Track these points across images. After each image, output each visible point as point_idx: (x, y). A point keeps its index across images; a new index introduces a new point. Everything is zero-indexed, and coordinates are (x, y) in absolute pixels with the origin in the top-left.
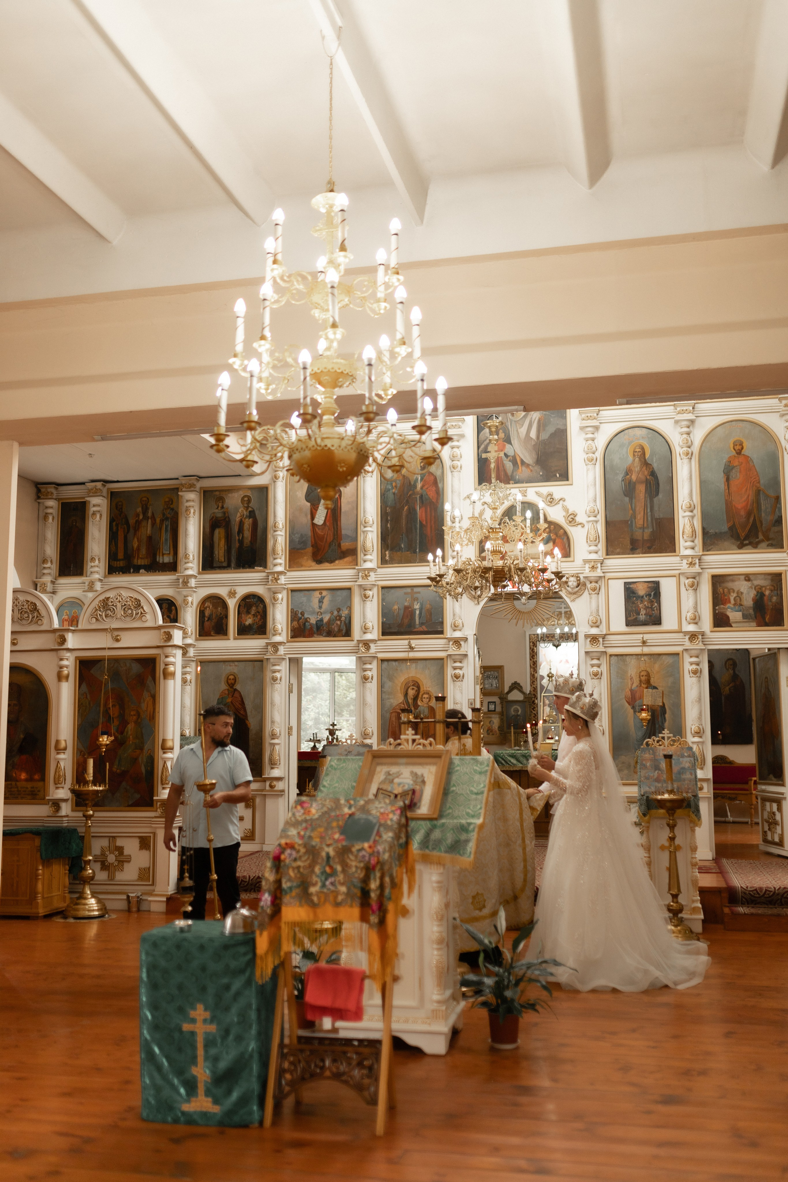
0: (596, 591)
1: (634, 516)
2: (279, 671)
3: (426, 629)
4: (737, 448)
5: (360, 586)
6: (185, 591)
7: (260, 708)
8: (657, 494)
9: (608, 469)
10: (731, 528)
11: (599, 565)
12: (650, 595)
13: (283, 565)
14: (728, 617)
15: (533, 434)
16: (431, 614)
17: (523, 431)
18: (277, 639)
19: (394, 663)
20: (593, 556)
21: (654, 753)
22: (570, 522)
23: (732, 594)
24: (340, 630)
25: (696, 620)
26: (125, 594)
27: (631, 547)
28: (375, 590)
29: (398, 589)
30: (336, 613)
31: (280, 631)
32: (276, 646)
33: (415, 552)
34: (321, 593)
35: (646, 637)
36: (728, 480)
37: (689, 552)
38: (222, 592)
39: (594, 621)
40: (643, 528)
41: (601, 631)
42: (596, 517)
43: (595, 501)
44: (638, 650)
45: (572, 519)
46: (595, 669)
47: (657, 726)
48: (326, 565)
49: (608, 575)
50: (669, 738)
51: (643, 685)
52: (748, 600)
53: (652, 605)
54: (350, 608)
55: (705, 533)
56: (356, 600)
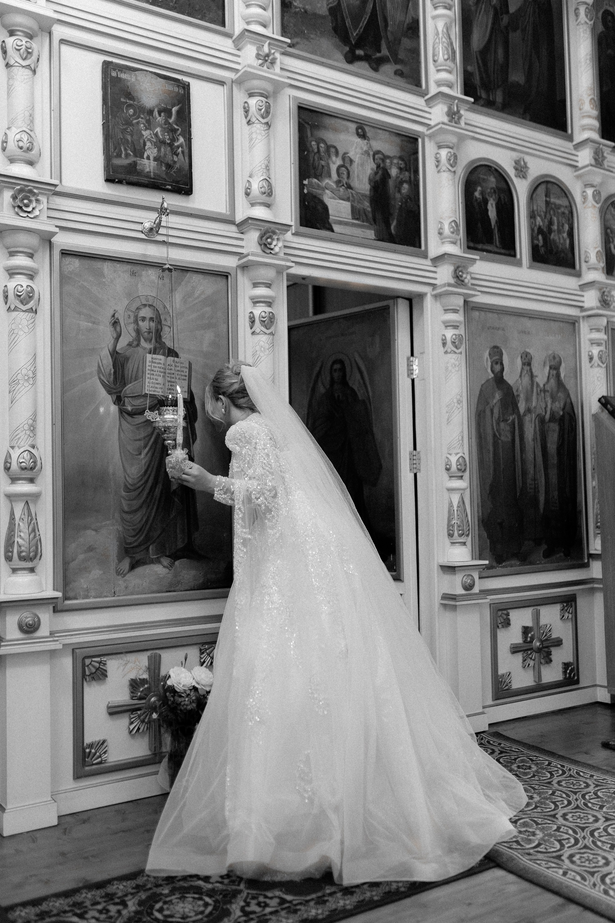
0: (27, 62)
12: (168, 112)
14: (326, 208)
23: (334, 158)
35: (157, 219)
37: (258, 30)
39: (25, 144)
41: (42, 178)
44: (136, 250)
46: (23, 281)
49: (63, 30)
51: (143, 343)
53: (173, 140)
55: (285, 3)
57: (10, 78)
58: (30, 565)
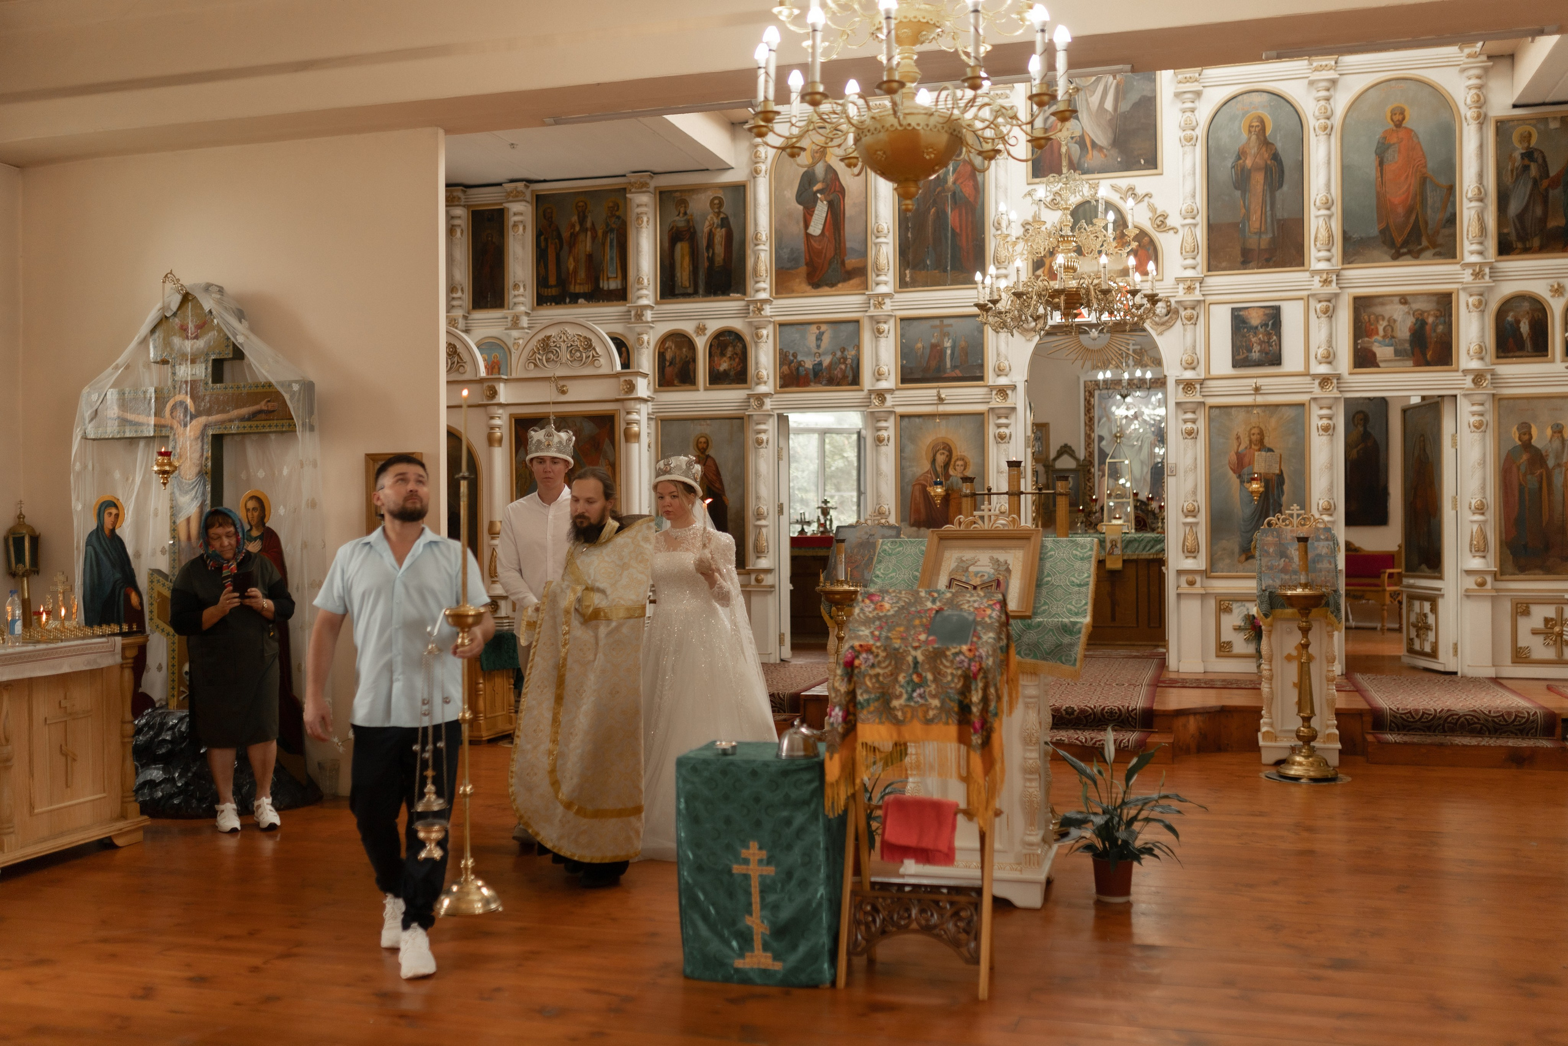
0: (1193, 320)
1: (1247, 217)
2: (765, 431)
3: (960, 375)
4: (1397, 117)
5: (871, 317)
6: (638, 327)
7: (741, 480)
8: (1281, 185)
9: (1212, 151)
10: (1385, 232)
11: (1198, 285)
12: (1266, 325)
13: (768, 290)
14: (1374, 355)
15: (1109, 105)
16: (966, 354)
17: (1095, 100)
18: (762, 389)
19: (917, 420)
20: (1190, 273)
21: (1279, 536)
22: (1159, 226)
23: (1381, 322)
24: (845, 377)
25: (1329, 358)
26: (571, 331)
27: (1242, 259)
28: (892, 322)
29: (923, 322)
30: (839, 354)
31: (765, 379)
32: (760, 398)
33: (945, 270)
34: (819, 328)
35: (1260, 382)
36: (1381, 163)
37: (1323, 265)
38: (688, 327)
39: (1190, 361)
40: (1260, 233)
41: (1199, 375)
42: (1194, 218)
43: (1194, 196)
44: (1248, 400)
45: (1161, 222)
46: (1189, 425)
47: (1271, 501)
48: (826, 290)
49: (1210, 299)
50: (1298, 515)
52: (1403, 331)
53: (1270, 339)
54: (858, 347)
55: (1346, 238)
56: (867, 337)
57: (1185, 330)
58: (1193, 555)
